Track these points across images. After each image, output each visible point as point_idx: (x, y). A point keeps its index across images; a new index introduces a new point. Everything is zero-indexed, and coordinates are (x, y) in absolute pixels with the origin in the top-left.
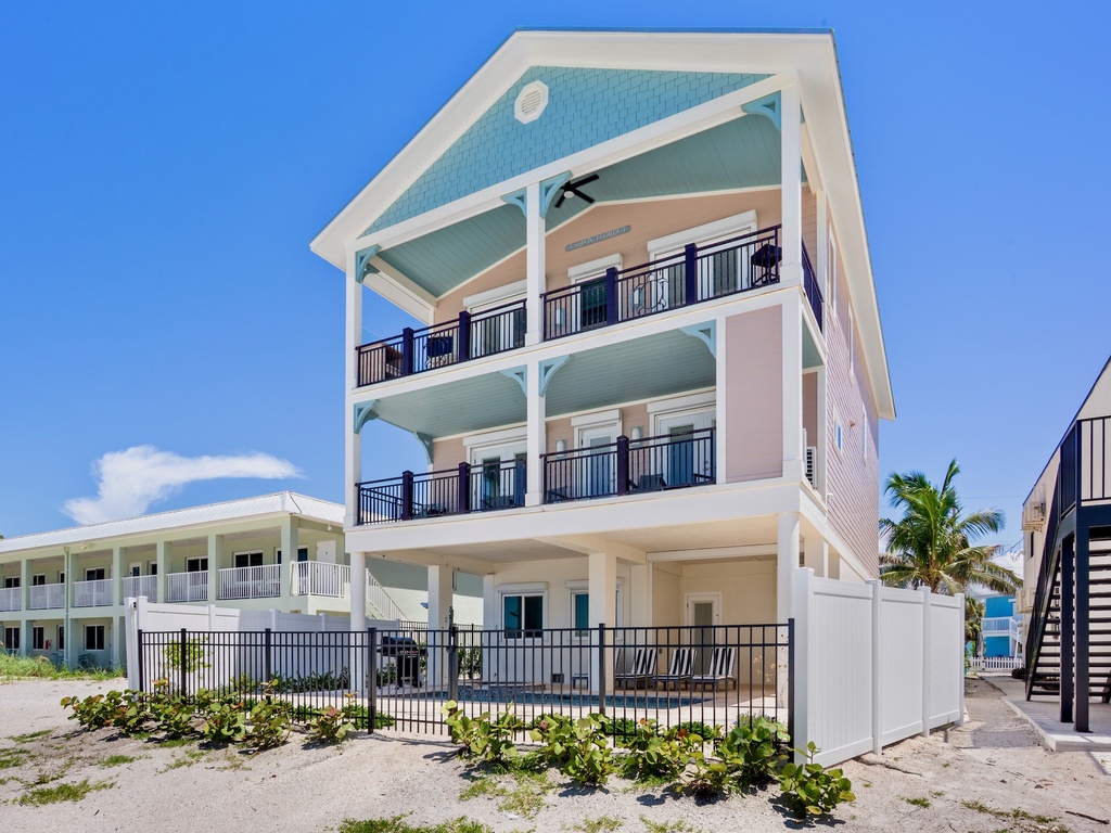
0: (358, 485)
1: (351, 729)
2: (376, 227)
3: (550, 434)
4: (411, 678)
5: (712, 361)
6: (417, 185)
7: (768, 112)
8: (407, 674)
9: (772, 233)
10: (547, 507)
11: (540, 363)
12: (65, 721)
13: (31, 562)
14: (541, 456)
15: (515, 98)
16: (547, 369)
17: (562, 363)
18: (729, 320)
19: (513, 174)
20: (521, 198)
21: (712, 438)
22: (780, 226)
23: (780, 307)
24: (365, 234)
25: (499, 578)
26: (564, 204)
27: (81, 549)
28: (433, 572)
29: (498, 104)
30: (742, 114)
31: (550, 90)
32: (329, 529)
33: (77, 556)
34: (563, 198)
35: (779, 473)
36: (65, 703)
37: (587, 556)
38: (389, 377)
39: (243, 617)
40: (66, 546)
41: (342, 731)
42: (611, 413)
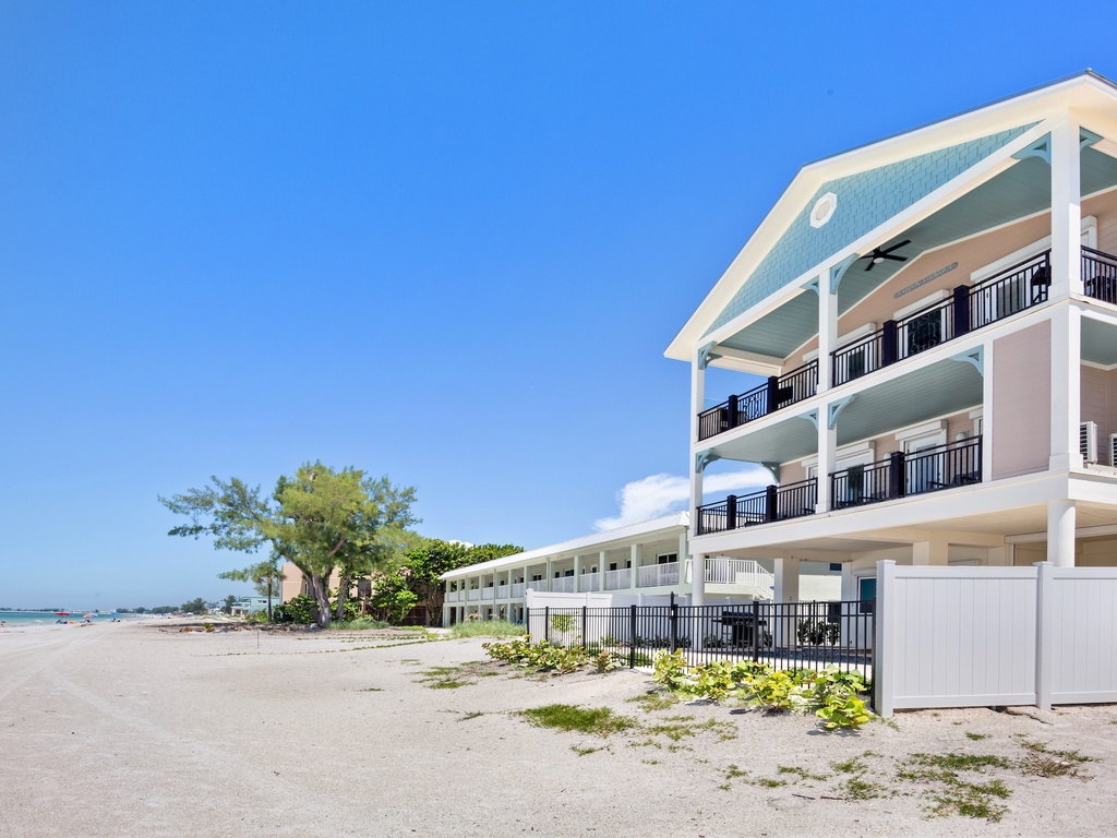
0: (698, 508)
1: (618, 664)
2: (711, 330)
3: (878, 448)
4: (748, 641)
5: (981, 379)
6: (739, 294)
7: (1040, 153)
8: (746, 639)
9: (1043, 257)
10: (831, 513)
11: (829, 405)
12: (482, 655)
13: (530, 568)
14: (829, 475)
15: (811, 211)
16: (835, 408)
17: (847, 402)
18: (996, 343)
19: (809, 268)
20: (816, 284)
21: (980, 444)
22: (1050, 250)
23: (1049, 321)
24: (704, 336)
25: (856, 564)
26: (874, 268)
27: (555, 559)
28: (779, 563)
29: (798, 218)
30: (1015, 162)
31: (838, 197)
33: (555, 563)
34: (872, 264)
35: (1045, 467)
36: (484, 646)
37: (912, 545)
38: (723, 430)
39: (614, 599)
40: (548, 557)
41: (611, 666)
42: (934, 424)
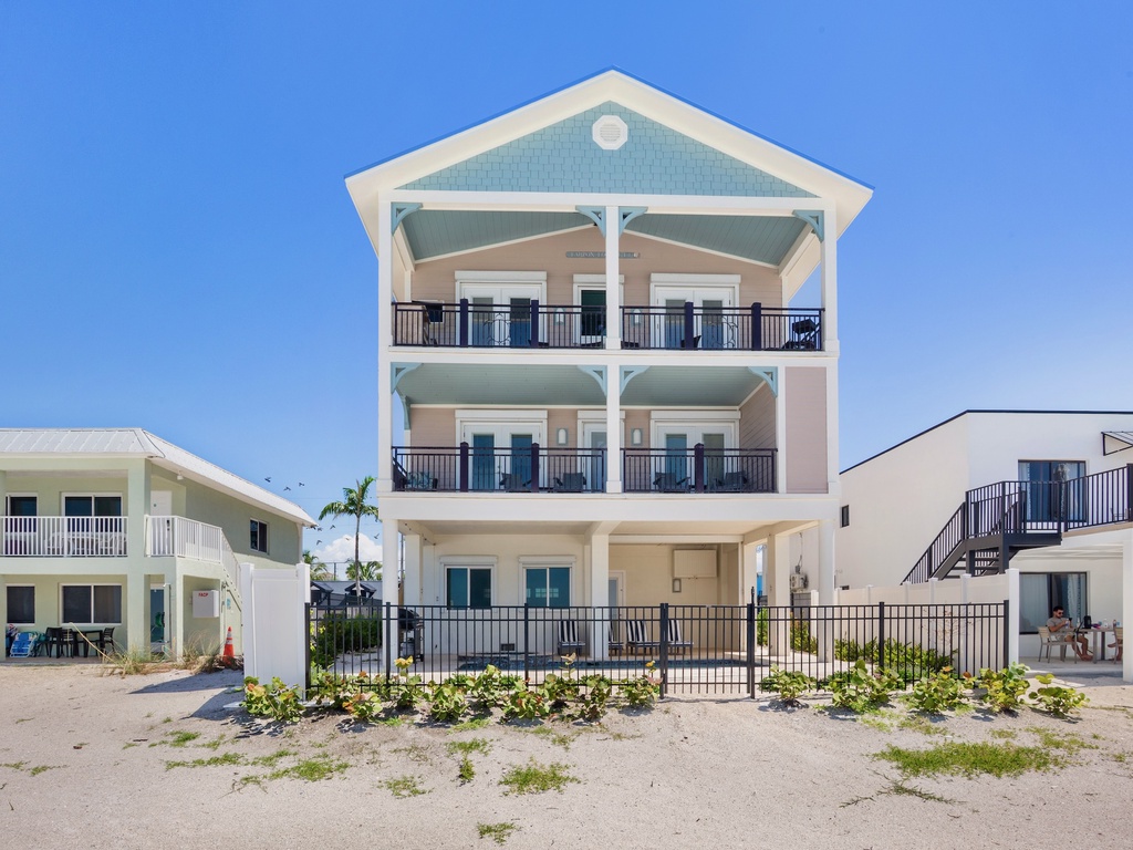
0: (395, 448)
2: (423, 185)
6: (477, 160)
7: (813, 222)
9: (816, 313)
10: (629, 495)
11: (621, 367)
14: (621, 449)
15: (593, 122)
18: (788, 369)
19: (592, 189)
20: (600, 215)
22: (824, 311)
23: (823, 369)
24: (405, 188)
29: (574, 119)
30: (790, 215)
31: (630, 130)
32: (179, 478)
35: (824, 490)
